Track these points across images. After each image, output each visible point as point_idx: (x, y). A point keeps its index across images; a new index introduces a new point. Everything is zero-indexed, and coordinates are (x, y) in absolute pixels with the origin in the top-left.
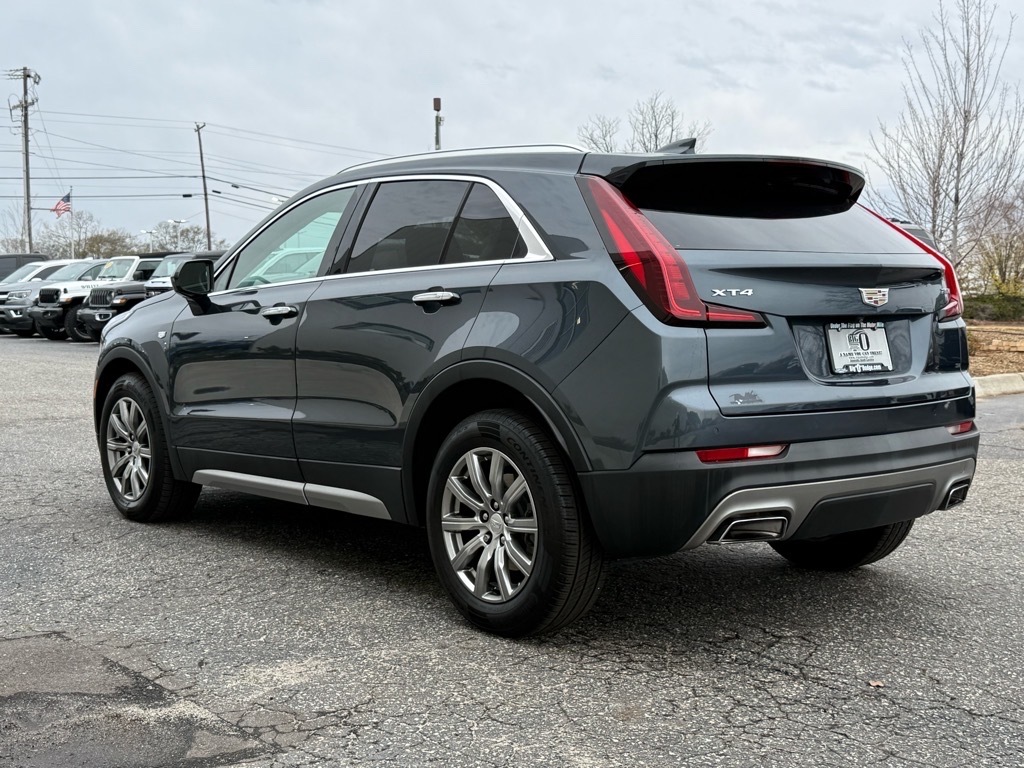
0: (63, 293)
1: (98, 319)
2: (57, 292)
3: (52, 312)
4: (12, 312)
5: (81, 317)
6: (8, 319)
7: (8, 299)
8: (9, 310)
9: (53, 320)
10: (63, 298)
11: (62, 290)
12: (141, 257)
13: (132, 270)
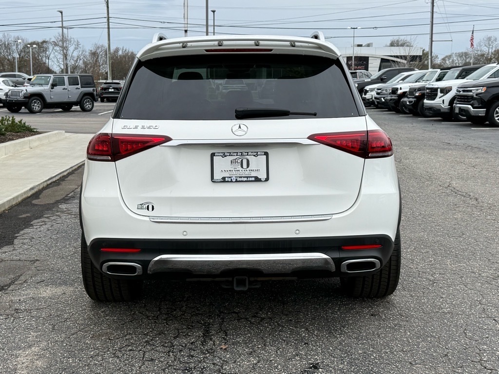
0: (399, 90)
1: (408, 103)
2: (397, 89)
3: (394, 99)
4: (382, 99)
5: (403, 101)
6: (380, 102)
7: (381, 92)
8: (381, 97)
9: (394, 103)
10: (399, 92)
11: (399, 88)
12: (441, 70)
13: (436, 76)
